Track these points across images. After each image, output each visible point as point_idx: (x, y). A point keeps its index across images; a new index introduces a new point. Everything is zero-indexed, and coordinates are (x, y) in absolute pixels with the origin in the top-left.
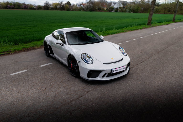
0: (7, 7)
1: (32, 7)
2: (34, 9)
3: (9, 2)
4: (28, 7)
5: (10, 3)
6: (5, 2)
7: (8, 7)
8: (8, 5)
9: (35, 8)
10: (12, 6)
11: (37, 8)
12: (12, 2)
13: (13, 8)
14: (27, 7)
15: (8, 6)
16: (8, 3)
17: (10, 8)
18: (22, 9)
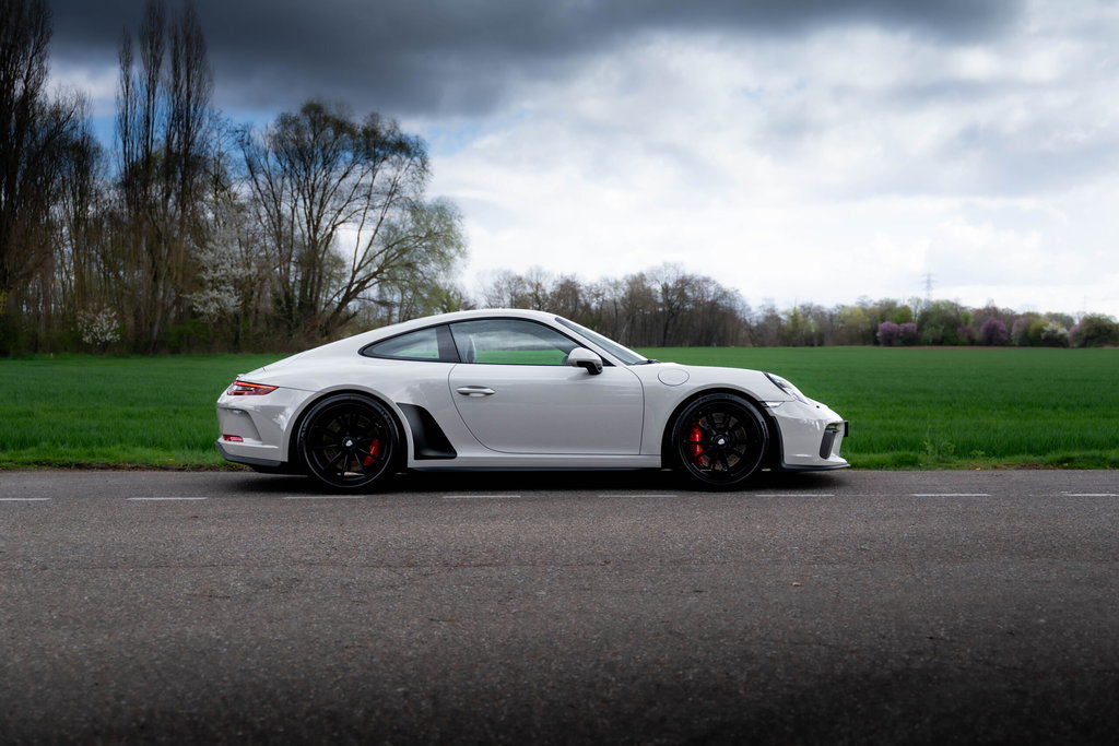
0: (875, 331)
1: (1043, 331)
2: (1054, 341)
3: (894, 303)
4: (1015, 330)
5: (899, 305)
6: (871, 305)
7: (878, 334)
8: (883, 321)
9: (1062, 336)
10: (907, 325)
11: (1077, 335)
12: (919, 301)
13: (910, 340)
14: (1003, 327)
15: (882, 326)
16: (888, 311)
17: (890, 340)
18: (972, 342)
